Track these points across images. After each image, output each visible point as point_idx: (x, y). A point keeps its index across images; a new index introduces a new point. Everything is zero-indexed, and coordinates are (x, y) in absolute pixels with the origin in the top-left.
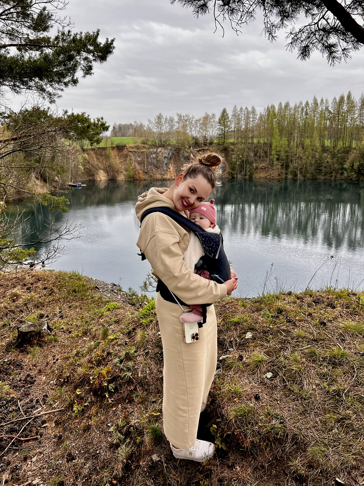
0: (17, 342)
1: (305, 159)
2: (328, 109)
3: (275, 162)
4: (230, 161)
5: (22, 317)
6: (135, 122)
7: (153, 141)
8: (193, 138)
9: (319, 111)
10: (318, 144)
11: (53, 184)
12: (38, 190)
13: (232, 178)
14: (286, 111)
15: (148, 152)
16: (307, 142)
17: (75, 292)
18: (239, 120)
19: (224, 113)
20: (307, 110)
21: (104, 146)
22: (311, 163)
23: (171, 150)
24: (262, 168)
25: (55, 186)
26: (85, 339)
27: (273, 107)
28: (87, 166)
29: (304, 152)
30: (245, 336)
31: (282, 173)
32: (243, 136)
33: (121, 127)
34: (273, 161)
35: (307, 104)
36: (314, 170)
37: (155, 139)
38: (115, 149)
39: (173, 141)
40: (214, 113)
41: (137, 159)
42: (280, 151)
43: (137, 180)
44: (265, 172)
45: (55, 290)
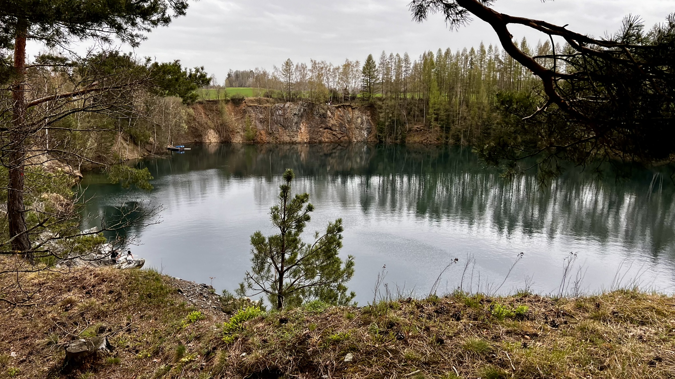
0: (63, 366)
1: (469, 120)
2: (498, 59)
3: (433, 123)
4: (376, 121)
5: (75, 331)
6: (256, 69)
7: (279, 94)
8: (331, 91)
9: (487, 61)
10: (486, 101)
11: (146, 147)
12: (126, 155)
13: (380, 143)
14: (447, 59)
15: (273, 108)
16: (473, 98)
17: (150, 297)
18: (388, 69)
19: (370, 60)
20: (472, 58)
21: (215, 99)
22: (477, 124)
23: (302, 105)
24: (416, 130)
25: (149, 150)
26: (155, 360)
27: (430, 54)
28: (192, 125)
29: (469, 111)
30: (344, 358)
31: (441, 136)
32: (393, 90)
33: (238, 75)
34: (431, 122)
35: (472, 50)
36: (480, 134)
37: (282, 91)
38: (230, 103)
39: (305, 94)
40: (359, 60)
41: (259, 116)
42: (439, 109)
43: (258, 143)
44: (421, 135)
45: (124, 294)
